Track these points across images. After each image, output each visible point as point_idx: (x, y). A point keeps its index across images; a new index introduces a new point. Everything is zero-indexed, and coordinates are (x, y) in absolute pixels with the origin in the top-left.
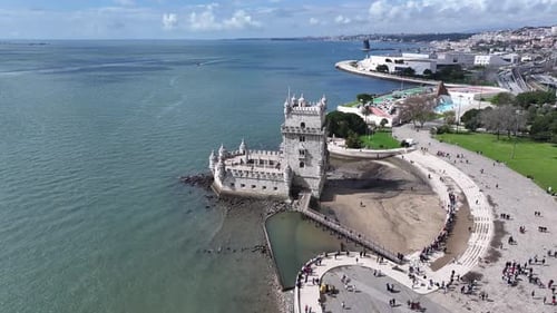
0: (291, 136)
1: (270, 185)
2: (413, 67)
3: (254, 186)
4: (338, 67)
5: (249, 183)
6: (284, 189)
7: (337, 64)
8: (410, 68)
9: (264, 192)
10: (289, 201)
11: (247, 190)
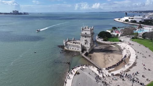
0: (83, 36)
1: (77, 48)
2: (136, 20)
3: (73, 49)
4: (114, 20)
5: (72, 48)
6: (80, 50)
7: (114, 19)
8: (135, 21)
9: (75, 50)
10: (81, 53)
11: (71, 49)
